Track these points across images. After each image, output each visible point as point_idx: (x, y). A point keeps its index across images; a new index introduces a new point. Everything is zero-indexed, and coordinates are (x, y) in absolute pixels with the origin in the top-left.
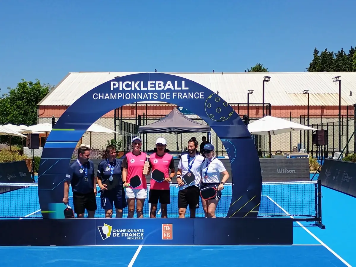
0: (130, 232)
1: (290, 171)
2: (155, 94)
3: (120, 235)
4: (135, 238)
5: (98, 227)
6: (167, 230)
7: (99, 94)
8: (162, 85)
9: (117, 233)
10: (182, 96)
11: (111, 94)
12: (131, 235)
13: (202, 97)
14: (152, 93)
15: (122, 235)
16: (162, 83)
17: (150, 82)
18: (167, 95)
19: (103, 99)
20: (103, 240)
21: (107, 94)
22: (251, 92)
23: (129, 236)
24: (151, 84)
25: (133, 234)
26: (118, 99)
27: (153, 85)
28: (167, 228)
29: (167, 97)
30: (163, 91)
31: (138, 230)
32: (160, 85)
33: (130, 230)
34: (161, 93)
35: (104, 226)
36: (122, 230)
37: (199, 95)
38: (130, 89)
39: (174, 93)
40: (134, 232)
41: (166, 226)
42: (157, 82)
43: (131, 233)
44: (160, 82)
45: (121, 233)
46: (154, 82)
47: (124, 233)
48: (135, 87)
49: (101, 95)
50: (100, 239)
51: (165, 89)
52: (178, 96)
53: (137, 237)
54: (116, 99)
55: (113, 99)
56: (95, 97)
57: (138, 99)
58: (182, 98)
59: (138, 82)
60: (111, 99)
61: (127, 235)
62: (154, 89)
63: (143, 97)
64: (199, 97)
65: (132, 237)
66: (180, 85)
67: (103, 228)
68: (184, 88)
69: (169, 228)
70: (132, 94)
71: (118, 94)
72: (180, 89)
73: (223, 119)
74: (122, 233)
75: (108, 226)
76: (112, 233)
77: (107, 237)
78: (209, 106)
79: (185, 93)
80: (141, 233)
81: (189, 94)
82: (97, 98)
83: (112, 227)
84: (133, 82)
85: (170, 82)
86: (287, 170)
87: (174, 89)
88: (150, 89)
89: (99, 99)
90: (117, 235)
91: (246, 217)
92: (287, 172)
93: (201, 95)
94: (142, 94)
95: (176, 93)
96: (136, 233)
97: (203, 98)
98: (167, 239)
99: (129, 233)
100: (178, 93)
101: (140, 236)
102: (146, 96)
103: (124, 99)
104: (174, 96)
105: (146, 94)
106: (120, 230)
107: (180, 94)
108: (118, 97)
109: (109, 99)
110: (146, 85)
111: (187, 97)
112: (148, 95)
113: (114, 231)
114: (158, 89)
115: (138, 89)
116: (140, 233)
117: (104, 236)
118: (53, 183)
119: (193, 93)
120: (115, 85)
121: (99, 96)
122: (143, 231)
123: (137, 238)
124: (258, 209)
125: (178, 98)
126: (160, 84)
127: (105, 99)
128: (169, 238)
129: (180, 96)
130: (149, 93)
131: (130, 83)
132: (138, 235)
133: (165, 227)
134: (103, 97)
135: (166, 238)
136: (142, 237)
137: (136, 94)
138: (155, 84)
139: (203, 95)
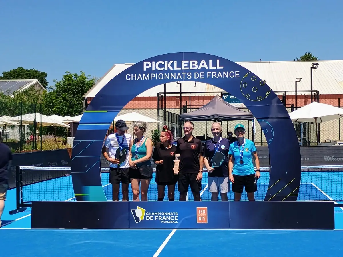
0: (164, 215)
1: (337, 159)
2: (189, 74)
3: (154, 218)
4: (168, 222)
5: (131, 210)
6: (201, 213)
7: (132, 75)
8: (196, 65)
9: (151, 217)
10: (217, 76)
11: (144, 75)
12: (165, 219)
13: (237, 76)
14: (186, 73)
15: (156, 219)
16: (196, 62)
17: (183, 62)
18: (201, 74)
19: (136, 79)
20: (137, 223)
21: (140, 75)
22: (299, 80)
23: (163, 219)
24: (185, 63)
25: (167, 217)
26: (151, 79)
27: (186, 65)
28: (201, 212)
29: (201, 77)
30: (197, 70)
31: (172, 213)
32: (193, 65)
33: (164, 213)
34: (195, 73)
35: (137, 209)
36: (155, 213)
37: (234, 74)
38: (163, 69)
39: (208, 73)
40: (167, 216)
41: (201, 209)
42: (190, 61)
43: (164, 217)
44: (194, 61)
45: (154, 216)
46: (187, 62)
47: (158, 217)
48: (168, 67)
49: (134, 75)
50: (133, 222)
51: (199, 69)
52: (213, 75)
53: (171, 220)
54: (149, 79)
55: (146, 79)
56: (128, 78)
57: (171, 79)
58: (217, 77)
59: (171, 62)
60: (144, 79)
61: (161, 218)
62: (188, 68)
63: (176, 78)
64: (235, 76)
65: (166, 220)
66: (214, 64)
67: (137, 211)
68: (218, 67)
69: (204, 211)
70: (165, 74)
71: (151, 74)
72: (215, 68)
73: (259, 98)
74: (156, 217)
75: (142, 210)
76: (146, 216)
77: (140, 221)
78: (245, 85)
79: (220, 73)
80: (175, 217)
81: (224, 73)
82: (130, 79)
83: (145, 210)
84: (166, 62)
85: (204, 61)
86: (335, 158)
87: (208, 68)
88: (183, 68)
89: (132, 79)
90: (151, 218)
91: (285, 200)
92: (334, 160)
93: (236, 74)
94: (175, 74)
95: (211, 72)
96: (169, 217)
97: (239, 77)
98: (202, 223)
99: (162, 216)
100: (213, 73)
101: (173, 219)
102: (179, 76)
103: (157, 79)
104: (208, 75)
105: (179, 74)
106: (153, 213)
107: (214, 74)
108: (151, 78)
109: (142, 79)
110: (179, 65)
111: (222, 77)
112: (182, 75)
113: (147, 214)
114: (191, 68)
115: (171, 69)
116: (173, 217)
117: (138, 219)
118: (87, 166)
119: (228, 72)
120: (147, 65)
121: (132, 77)
122: (177, 214)
123: (171, 222)
124: (297, 192)
125: (213, 77)
126: (194, 63)
127: (138, 79)
128: (203, 221)
129: (215, 75)
130: (182, 73)
131: (163, 63)
132: (172, 218)
133: (199, 210)
134: (136, 78)
135: (200, 221)
136: (176, 221)
137: (169, 74)
138: (189, 64)
139: (238, 74)
